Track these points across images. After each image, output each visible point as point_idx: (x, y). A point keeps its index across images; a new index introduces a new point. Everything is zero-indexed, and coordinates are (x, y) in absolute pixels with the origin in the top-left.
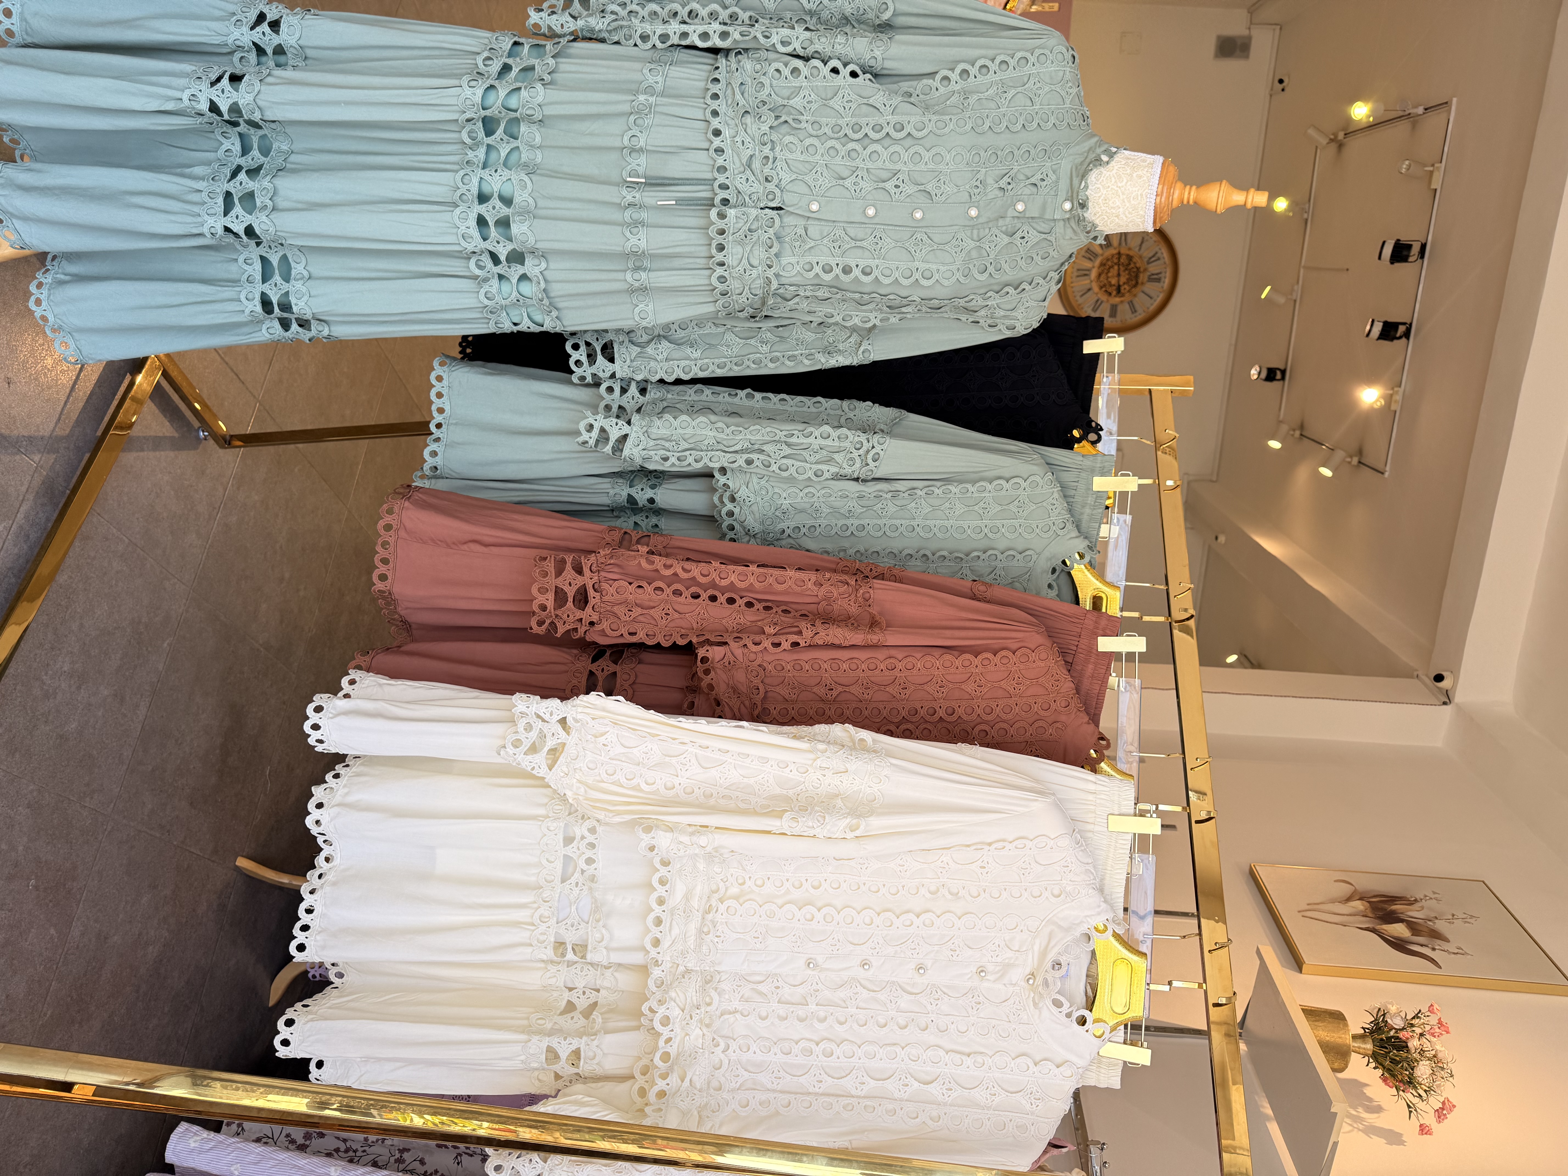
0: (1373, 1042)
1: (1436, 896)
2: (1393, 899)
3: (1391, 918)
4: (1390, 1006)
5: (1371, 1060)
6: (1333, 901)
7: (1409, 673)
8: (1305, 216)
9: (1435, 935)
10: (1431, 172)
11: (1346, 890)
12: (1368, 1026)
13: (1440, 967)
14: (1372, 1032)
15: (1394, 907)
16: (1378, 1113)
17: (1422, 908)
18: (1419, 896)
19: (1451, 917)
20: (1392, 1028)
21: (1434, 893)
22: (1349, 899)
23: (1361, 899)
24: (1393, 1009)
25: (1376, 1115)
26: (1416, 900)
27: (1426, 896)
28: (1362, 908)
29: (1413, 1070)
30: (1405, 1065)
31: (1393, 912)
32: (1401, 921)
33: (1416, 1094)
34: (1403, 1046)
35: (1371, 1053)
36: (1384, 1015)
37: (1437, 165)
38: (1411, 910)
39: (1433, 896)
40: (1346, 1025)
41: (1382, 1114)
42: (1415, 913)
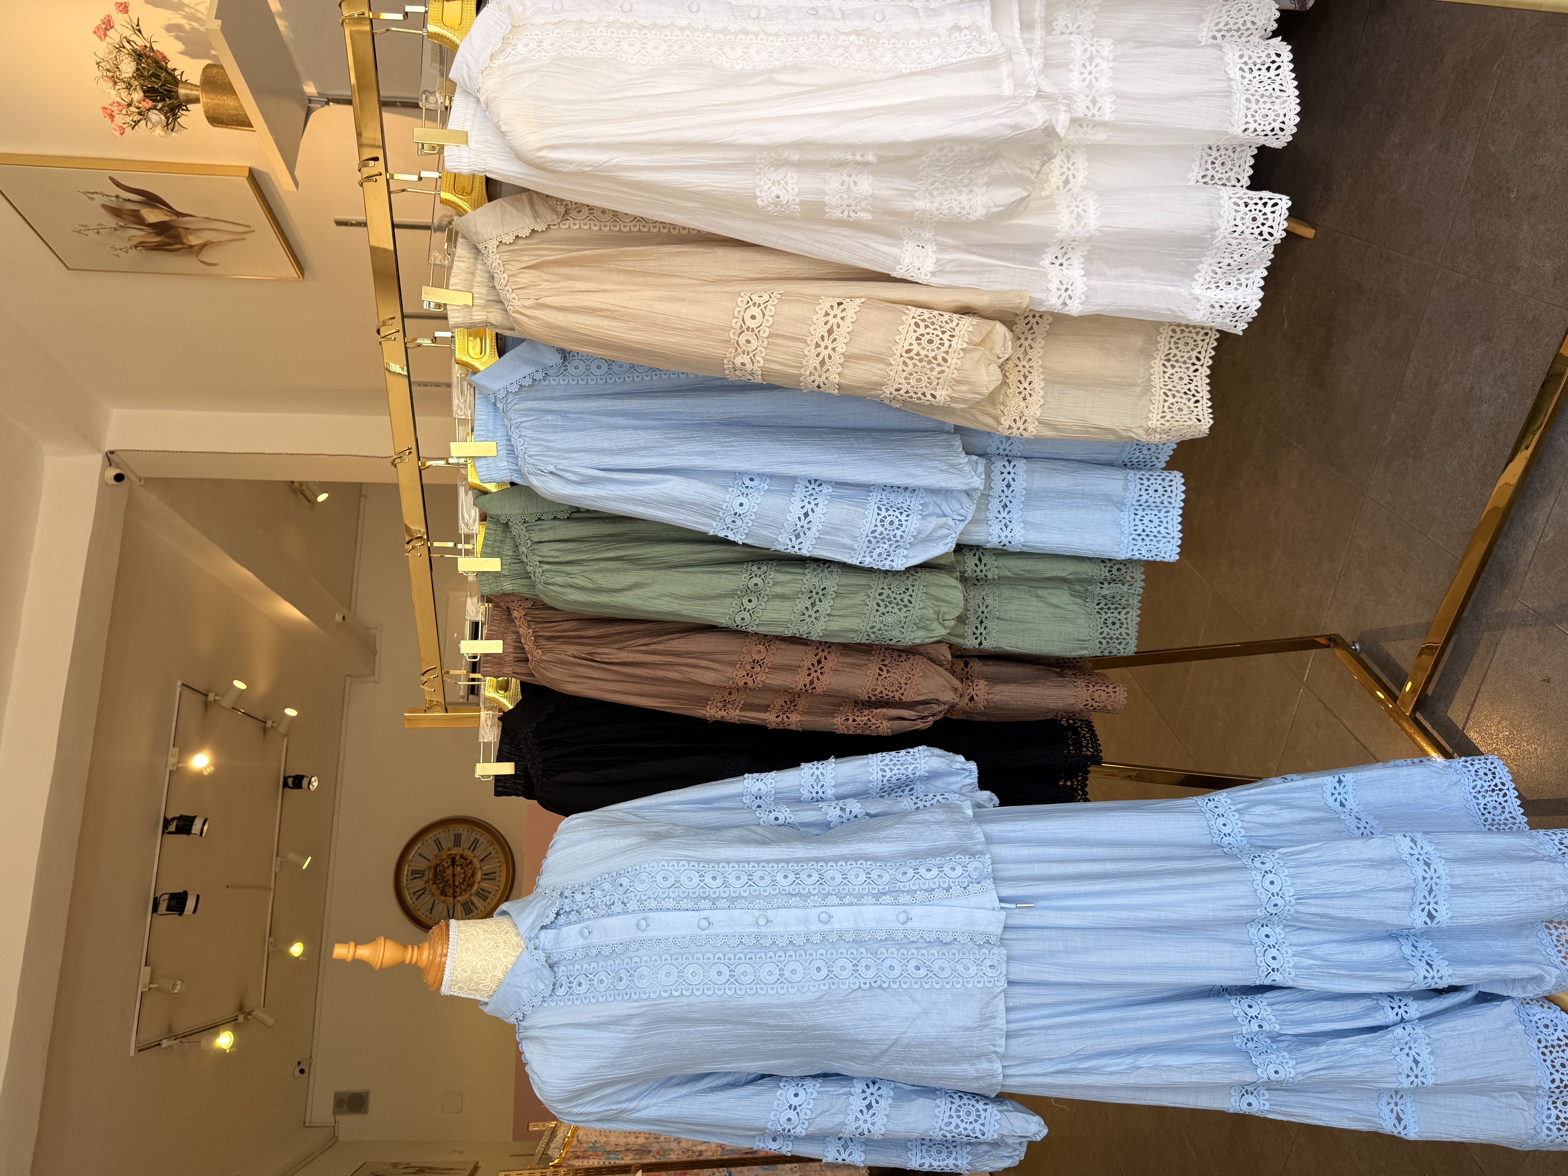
0: (178, 97)
1: (116, 253)
2: (158, 248)
3: (160, 228)
4: (162, 133)
5: (179, 77)
6: (220, 243)
7: (149, 482)
8: (271, 939)
9: (115, 212)
10: (151, 982)
11: (206, 256)
12: (183, 112)
13: (111, 178)
14: (179, 106)
15: (158, 239)
16: (170, 25)
17: (129, 240)
18: (133, 252)
19: (101, 231)
20: (160, 110)
21: (118, 255)
22: (203, 246)
23: (191, 247)
24: (159, 131)
25: (172, 22)
26: (136, 247)
27: (126, 252)
28: (191, 237)
29: (138, 69)
30: (146, 74)
31: (159, 234)
32: (150, 225)
33: (133, 43)
34: (149, 93)
35: (180, 85)
36: (168, 124)
37: (147, 989)
38: (141, 236)
39: (119, 252)
40: (206, 112)
41: (166, 23)
42: (137, 234)
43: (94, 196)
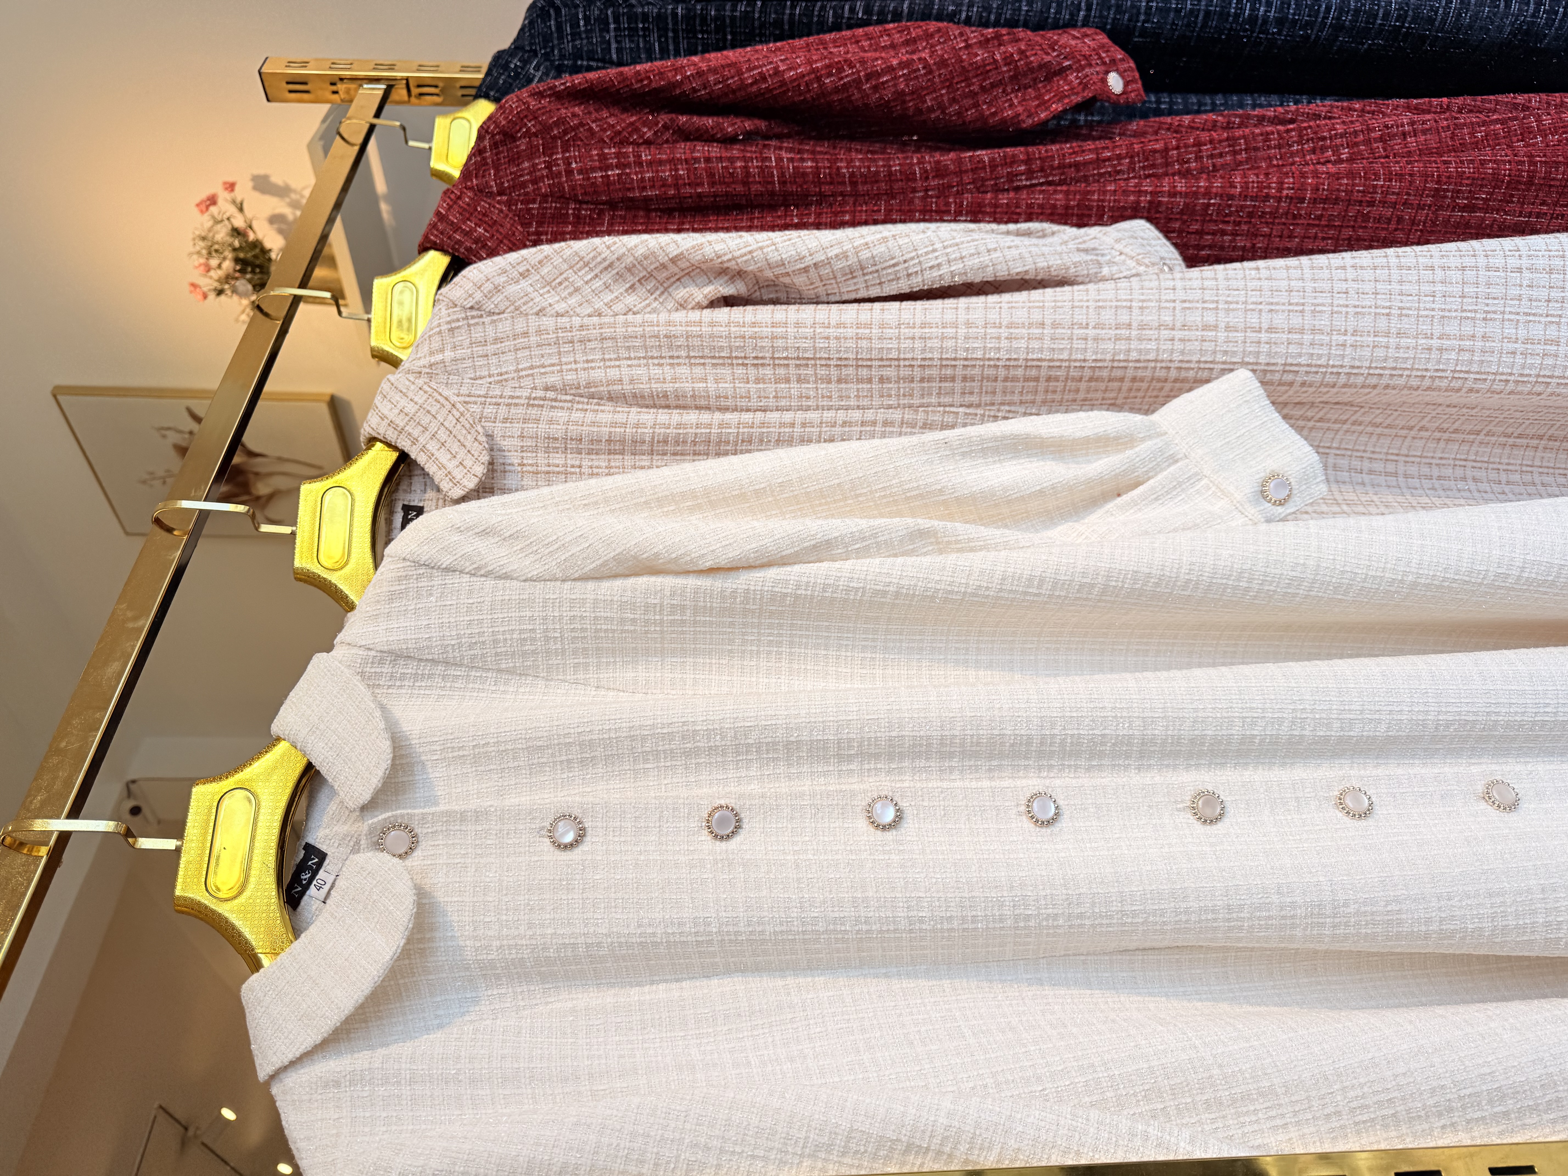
5: (272, 257)
13: (187, 409)
16: (273, 215)
20: (248, 280)
28: (260, 485)
29: (233, 241)
33: (232, 221)
34: (240, 264)
35: (273, 264)
41: (270, 213)
43: (167, 433)
